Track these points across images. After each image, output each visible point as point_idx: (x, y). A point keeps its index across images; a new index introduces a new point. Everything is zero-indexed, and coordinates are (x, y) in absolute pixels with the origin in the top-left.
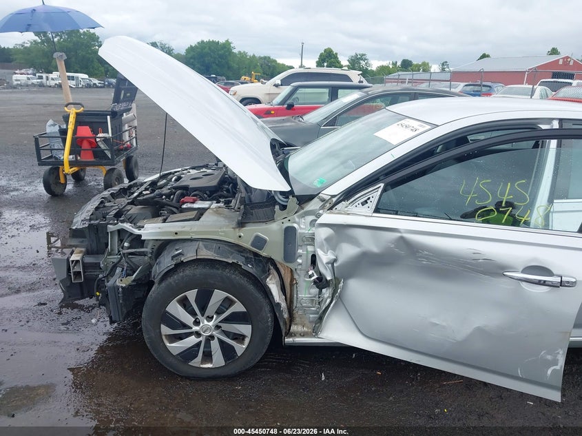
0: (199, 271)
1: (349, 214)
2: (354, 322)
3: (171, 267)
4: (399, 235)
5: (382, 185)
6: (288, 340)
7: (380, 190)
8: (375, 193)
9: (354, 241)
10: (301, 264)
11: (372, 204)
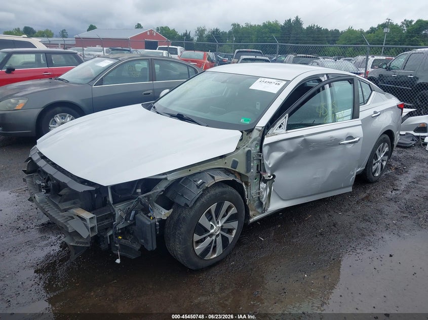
0: (218, 190)
1: (276, 135)
2: (278, 195)
3: (201, 193)
4: (303, 138)
5: (287, 115)
6: (251, 220)
7: (287, 117)
8: (284, 120)
9: (280, 149)
10: (252, 172)
11: (285, 126)
